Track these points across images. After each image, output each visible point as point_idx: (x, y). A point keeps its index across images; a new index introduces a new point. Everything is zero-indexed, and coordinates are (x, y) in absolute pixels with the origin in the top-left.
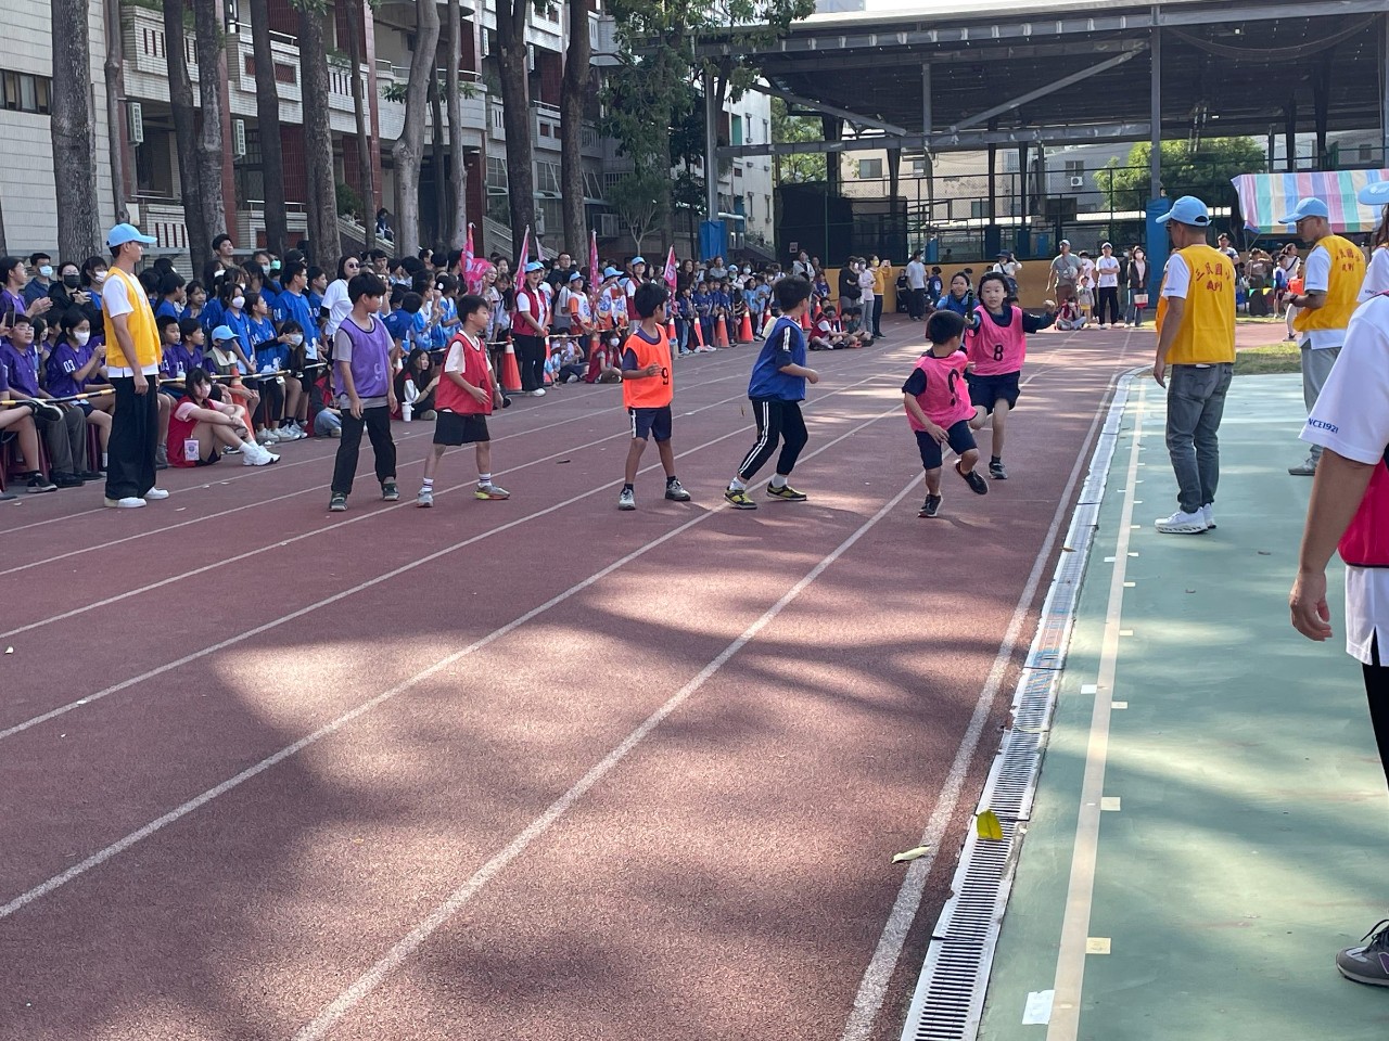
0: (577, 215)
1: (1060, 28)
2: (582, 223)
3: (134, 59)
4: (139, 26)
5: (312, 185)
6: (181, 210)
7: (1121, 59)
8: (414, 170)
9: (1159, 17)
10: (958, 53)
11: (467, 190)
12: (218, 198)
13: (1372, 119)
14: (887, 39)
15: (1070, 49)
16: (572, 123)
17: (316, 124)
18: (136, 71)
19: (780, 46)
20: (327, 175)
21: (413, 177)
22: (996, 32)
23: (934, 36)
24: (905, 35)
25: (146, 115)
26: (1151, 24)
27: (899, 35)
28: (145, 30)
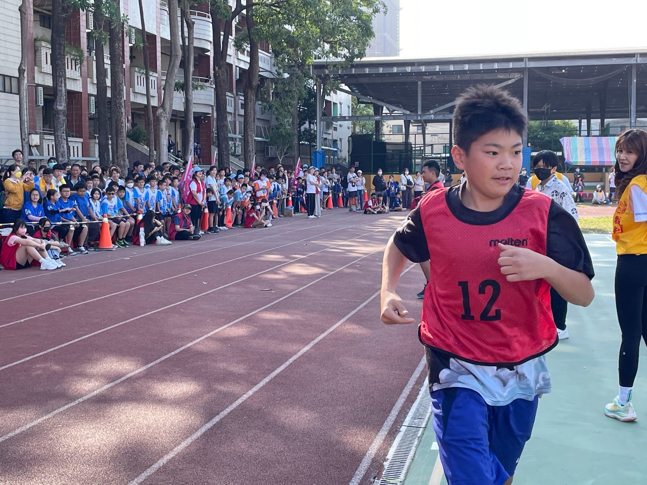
0: (251, 146)
1: (481, 67)
2: (252, 150)
3: (40, 67)
4: (43, 51)
5: (114, 127)
6: (54, 138)
7: (510, 82)
8: (167, 122)
9: (527, 63)
10: (435, 77)
11: (194, 133)
12: (63, 133)
13: (625, 114)
14: (401, 69)
15: (486, 77)
16: (249, 103)
17: (117, 98)
18: (41, 72)
19: (352, 71)
20: (122, 123)
21: (167, 126)
22: (452, 68)
23: (423, 69)
24: (410, 68)
25: (45, 94)
26: (524, 66)
27: (407, 68)
28: (46, 53)
